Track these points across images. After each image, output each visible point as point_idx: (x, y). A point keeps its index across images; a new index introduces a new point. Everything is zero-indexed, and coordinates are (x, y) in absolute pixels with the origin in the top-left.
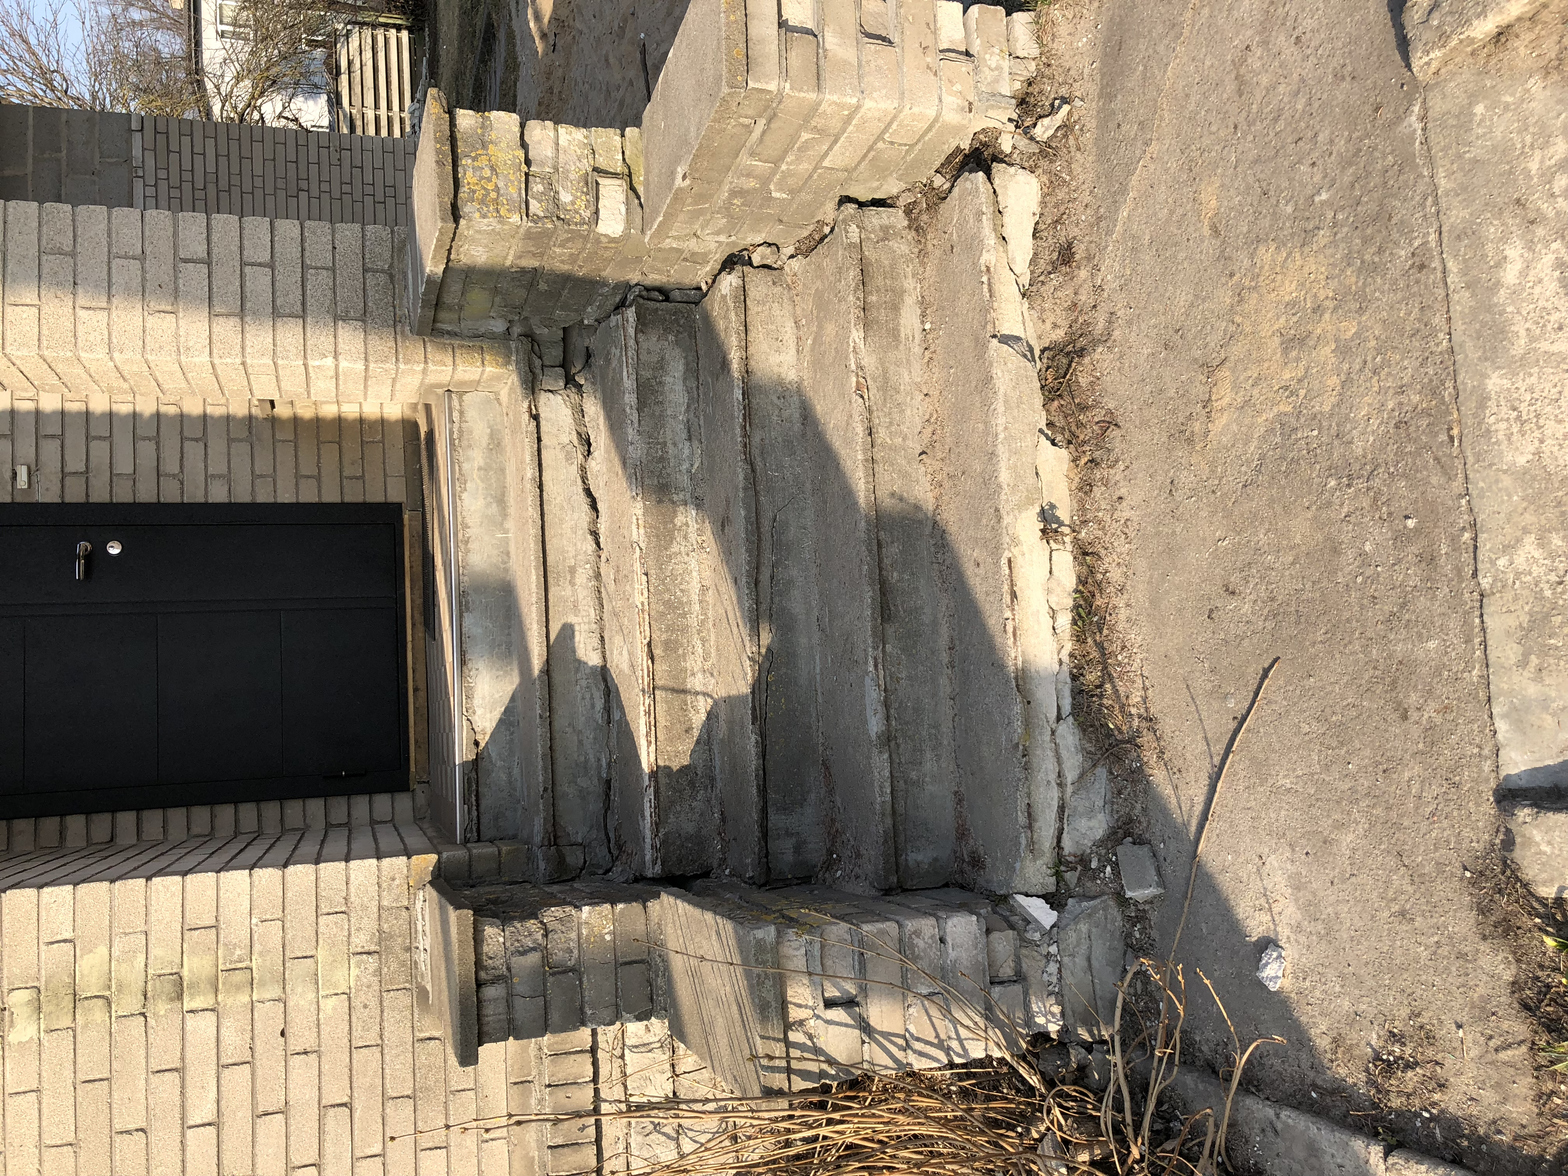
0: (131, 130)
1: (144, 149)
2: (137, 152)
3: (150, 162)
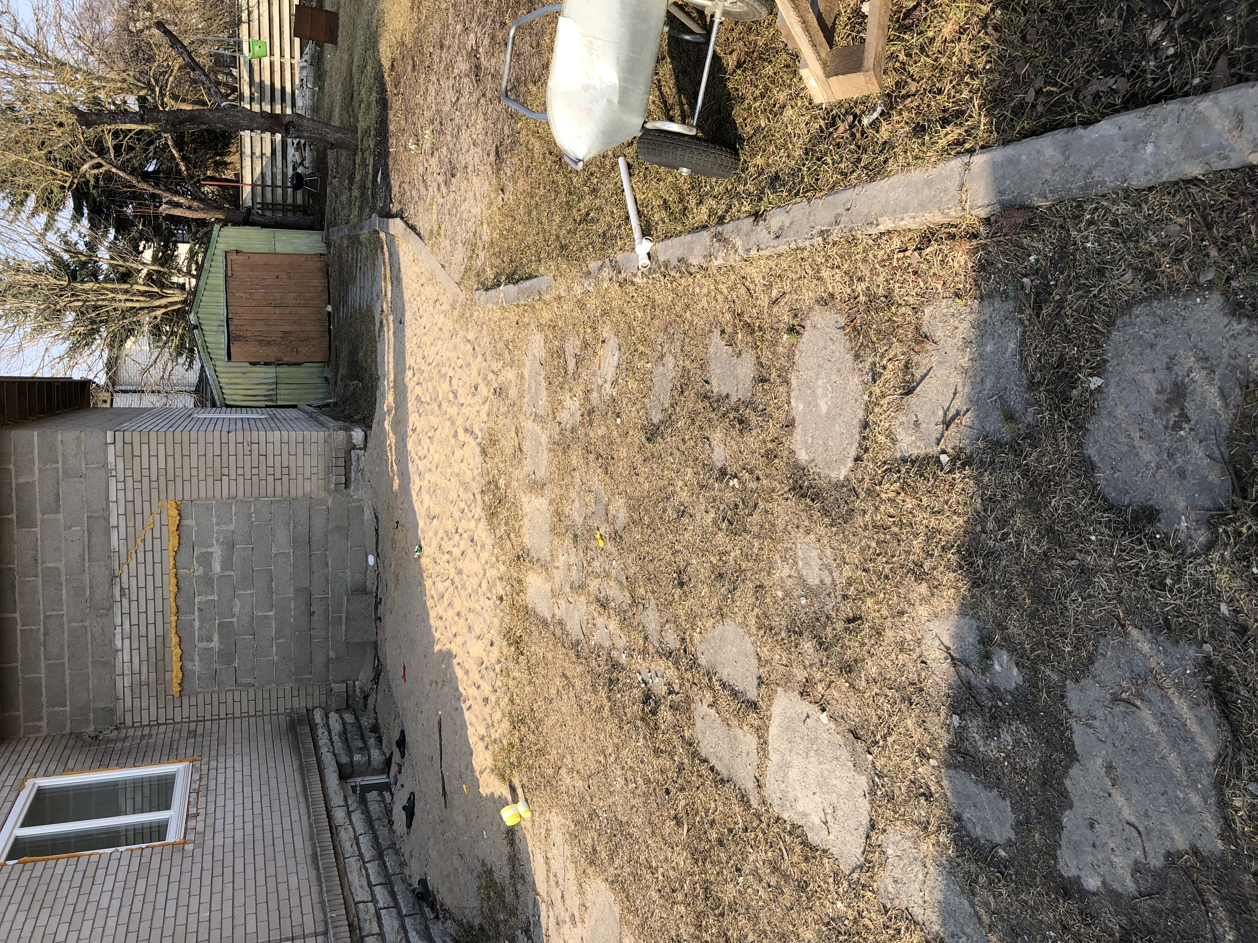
0: (106, 444)
1: (116, 456)
2: (111, 459)
3: (120, 466)
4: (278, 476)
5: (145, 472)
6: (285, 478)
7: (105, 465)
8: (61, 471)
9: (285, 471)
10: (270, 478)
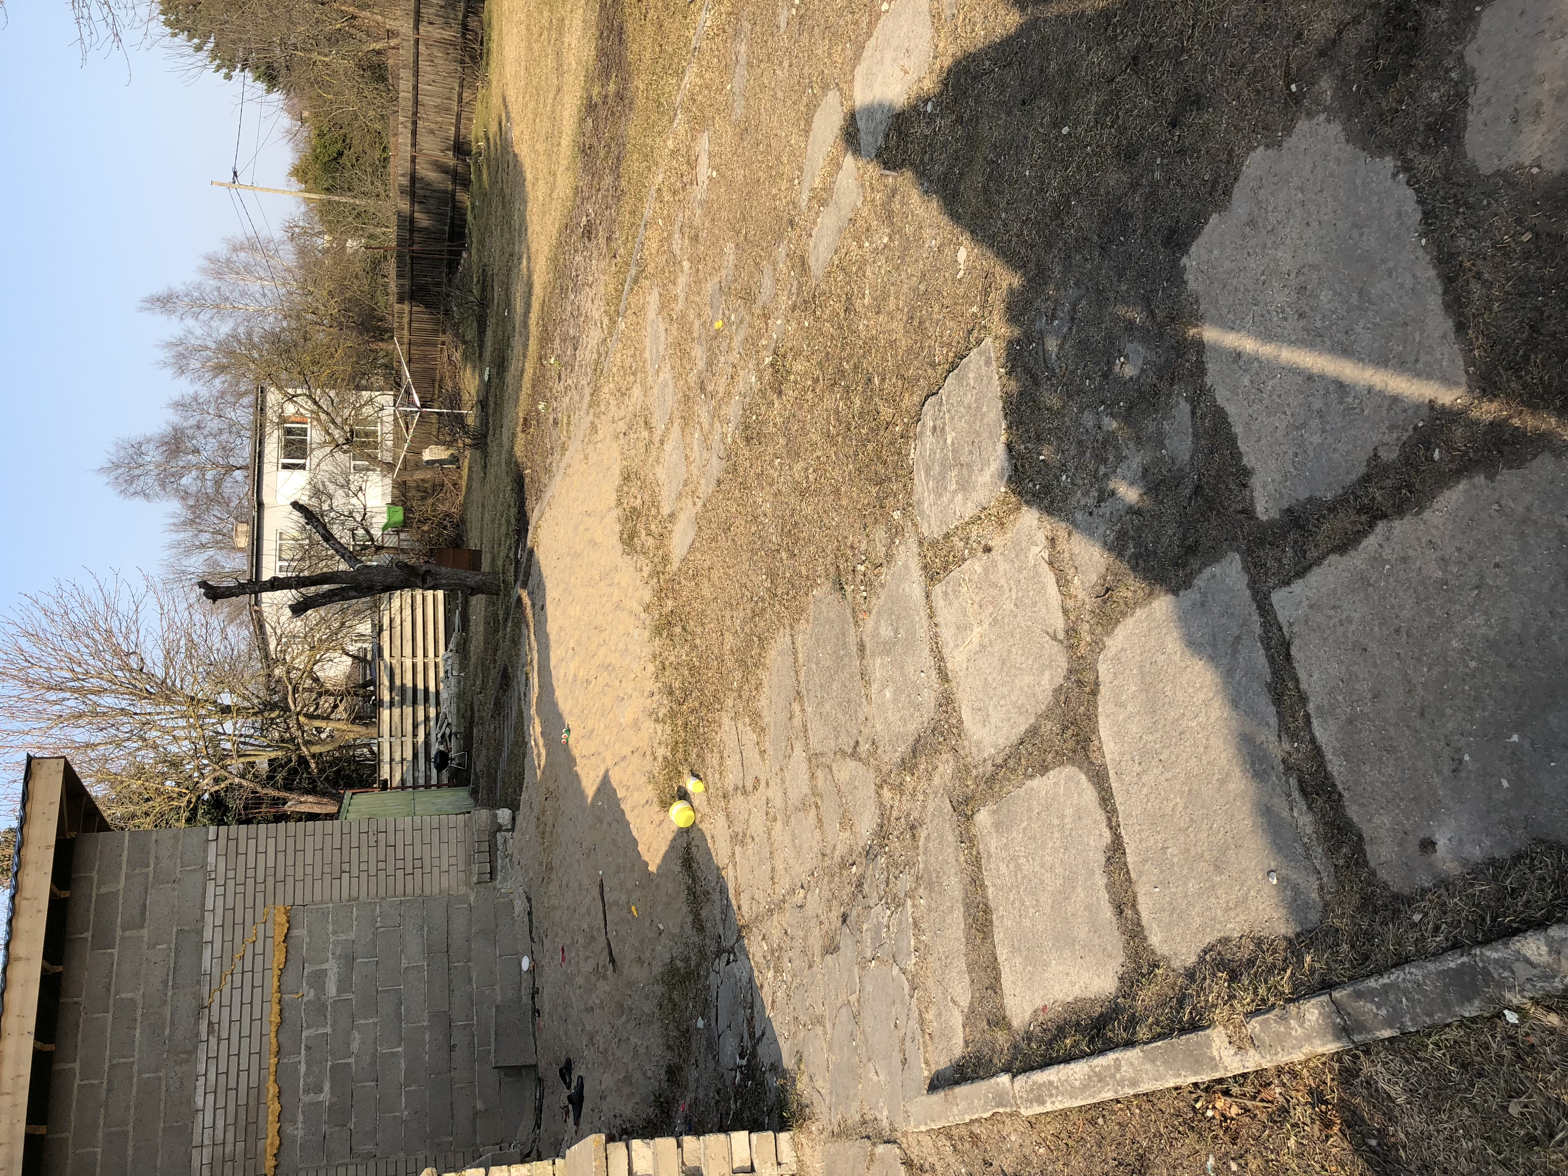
0: (208, 841)
1: (217, 855)
2: (211, 858)
3: (222, 866)
4: (409, 870)
5: (251, 873)
6: (418, 872)
7: (204, 866)
8: (151, 876)
9: (418, 863)
10: (400, 873)
